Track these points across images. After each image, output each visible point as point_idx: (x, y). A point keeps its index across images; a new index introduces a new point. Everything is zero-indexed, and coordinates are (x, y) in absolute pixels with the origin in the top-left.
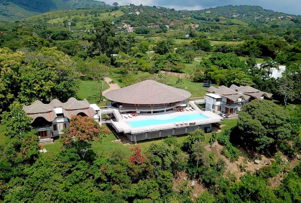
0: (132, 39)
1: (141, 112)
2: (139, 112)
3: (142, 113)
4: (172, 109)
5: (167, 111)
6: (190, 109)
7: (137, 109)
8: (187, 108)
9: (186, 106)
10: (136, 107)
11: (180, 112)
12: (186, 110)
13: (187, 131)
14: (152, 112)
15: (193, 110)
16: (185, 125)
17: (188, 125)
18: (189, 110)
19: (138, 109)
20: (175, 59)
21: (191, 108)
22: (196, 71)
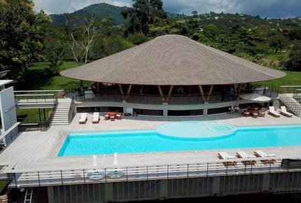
0: (194, 24)
1: (135, 110)
2: (129, 110)
3: (138, 113)
4: (226, 110)
5: (211, 111)
6: (282, 113)
7: (124, 102)
8: (272, 109)
9: (271, 104)
10: (123, 97)
11: (250, 118)
12: (270, 114)
13: (271, 184)
14: (165, 113)
15: (290, 114)
16: (263, 166)
17: (276, 167)
18: (278, 114)
19: (128, 101)
20: (253, 37)
21: (284, 109)
22: (293, 49)
